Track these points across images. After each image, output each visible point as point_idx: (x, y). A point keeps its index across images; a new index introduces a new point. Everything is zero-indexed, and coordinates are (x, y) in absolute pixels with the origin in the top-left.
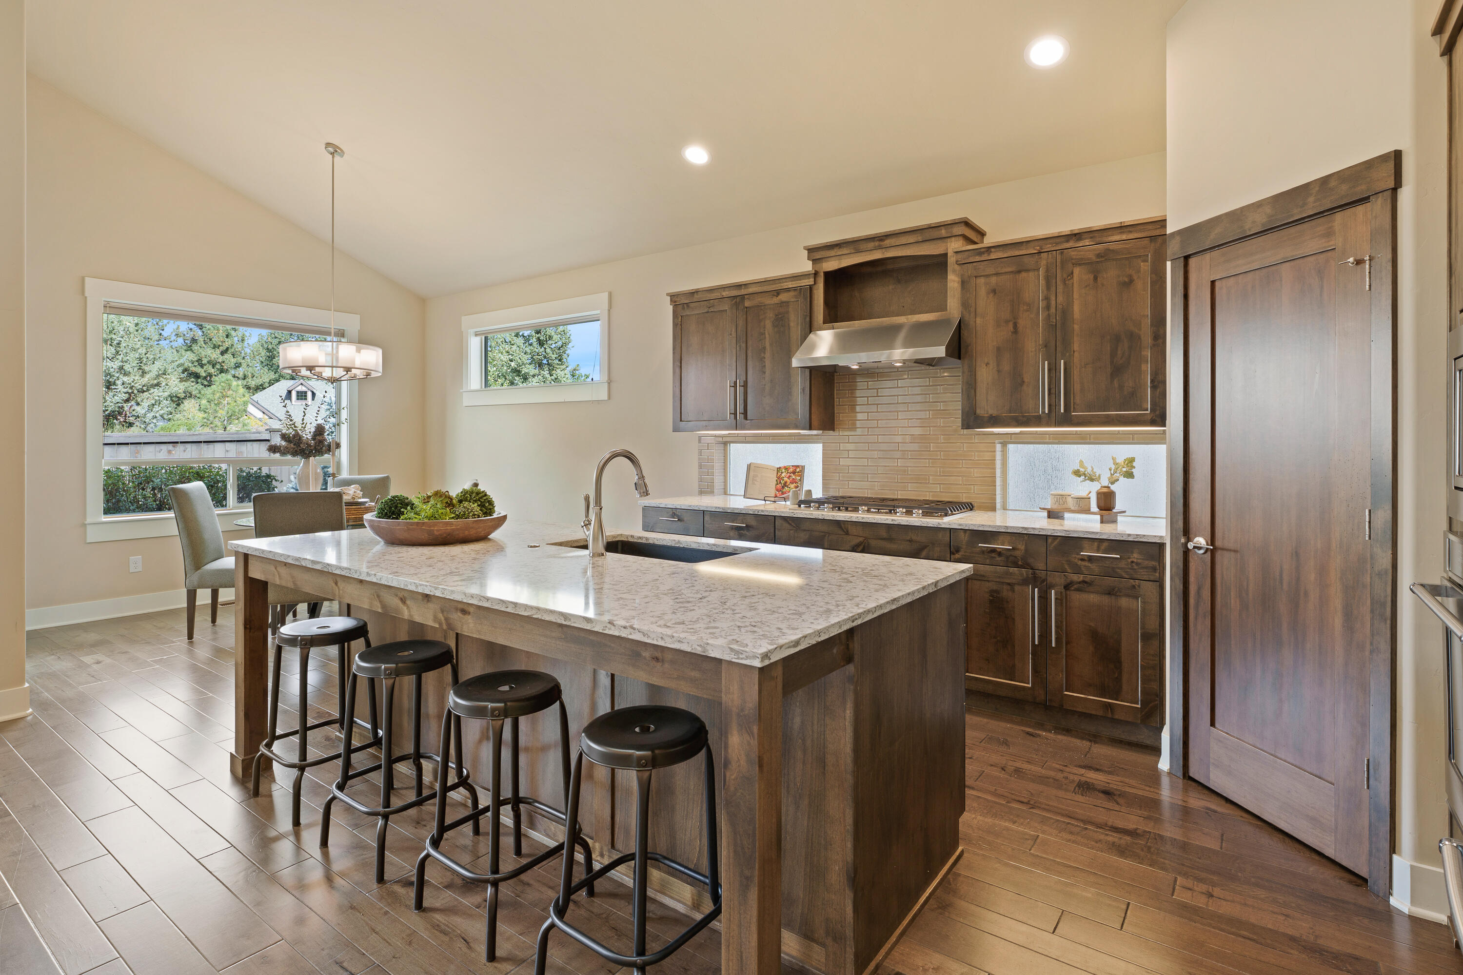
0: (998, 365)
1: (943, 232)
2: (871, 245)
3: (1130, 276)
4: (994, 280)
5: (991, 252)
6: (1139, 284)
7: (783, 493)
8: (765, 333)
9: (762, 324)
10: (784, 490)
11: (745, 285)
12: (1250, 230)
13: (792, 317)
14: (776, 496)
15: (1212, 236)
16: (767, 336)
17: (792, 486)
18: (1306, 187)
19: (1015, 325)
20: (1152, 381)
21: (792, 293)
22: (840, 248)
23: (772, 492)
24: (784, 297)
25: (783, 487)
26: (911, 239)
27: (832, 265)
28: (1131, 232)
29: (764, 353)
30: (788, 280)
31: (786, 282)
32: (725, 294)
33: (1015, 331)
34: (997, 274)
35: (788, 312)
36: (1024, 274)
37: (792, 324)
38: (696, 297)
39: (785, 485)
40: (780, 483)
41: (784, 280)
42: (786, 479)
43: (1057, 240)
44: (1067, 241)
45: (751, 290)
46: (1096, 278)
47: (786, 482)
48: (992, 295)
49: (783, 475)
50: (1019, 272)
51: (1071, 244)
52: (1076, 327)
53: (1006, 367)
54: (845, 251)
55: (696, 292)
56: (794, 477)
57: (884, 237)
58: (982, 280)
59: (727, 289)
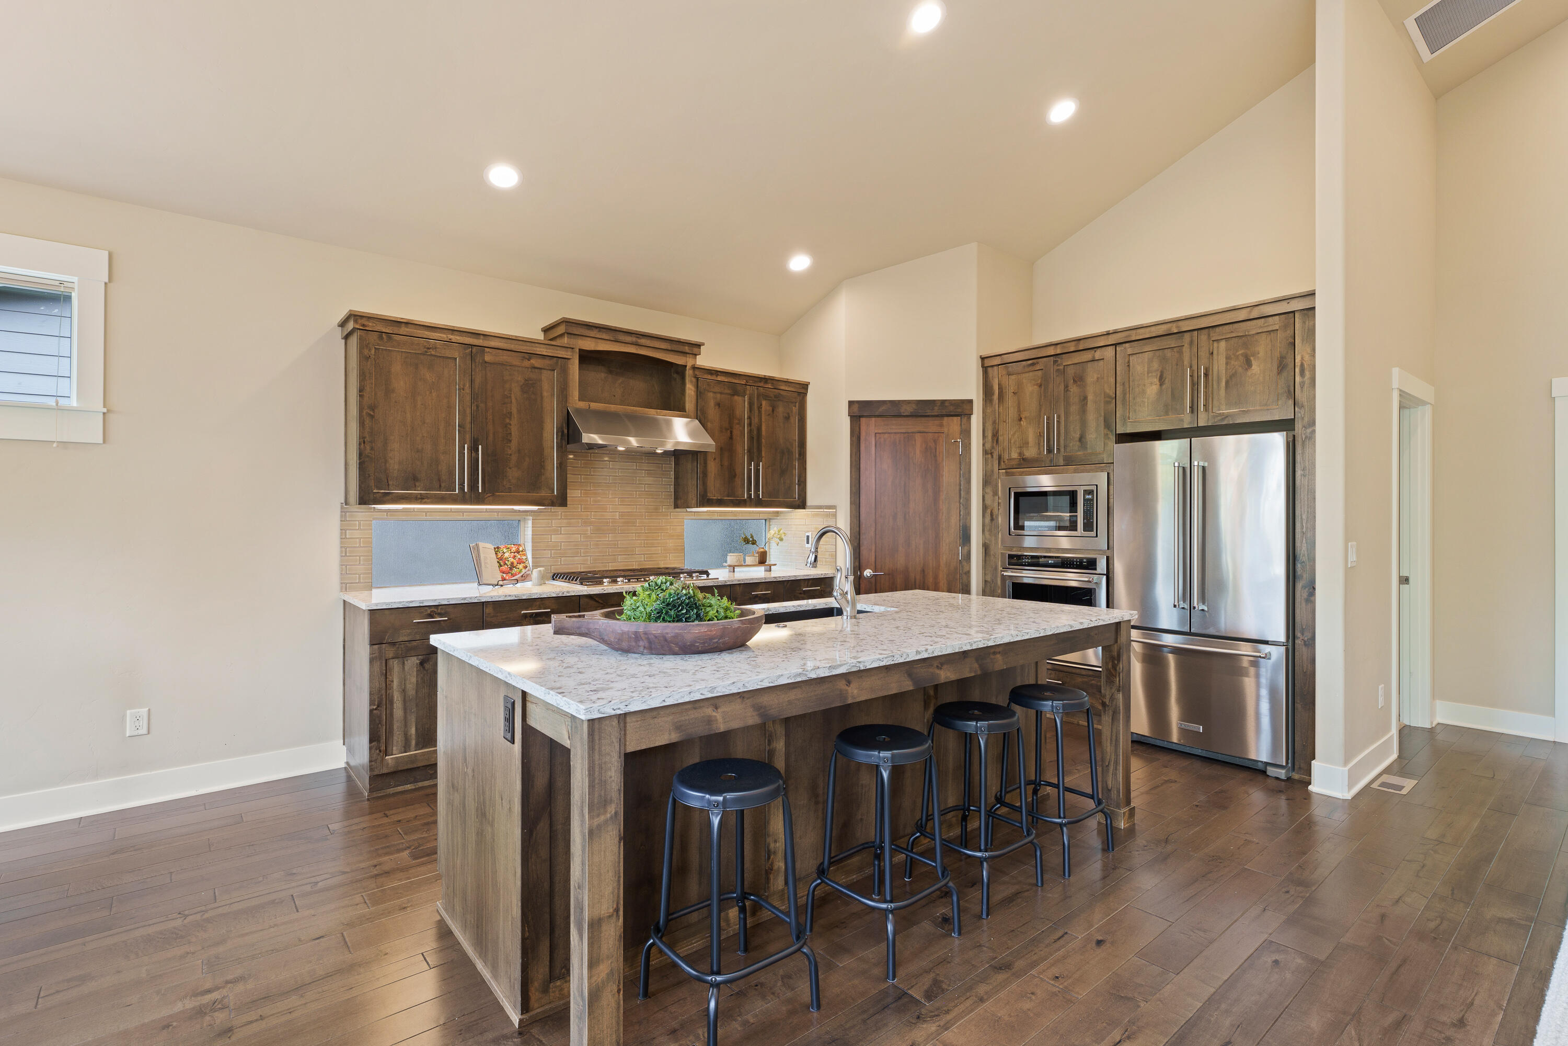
0: (721, 461)
1: (687, 349)
2: (629, 339)
3: (788, 414)
4: (718, 396)
5: (718, 375)
6: (792, 420)
7: (513, 575)
8: (510, 397)
9: (507, 386)
10: (513, 572)
11: (486, 336)
12: (903, 413)
13: (546, 386)
14: (504, 579)
15: (880, 410)
16: (514, 400)
17: (521, 566)
18: (934, 402)
19: (731, 432)
20: (798, 481)
21: (548, 362)
22: (599, 331)
23: (499, 576)
24: (535, 362)
25: (511, 569)
26: (663, 345)
27: (589, 345)
28: (789, 386)
29: (510, 419)
30: (542, 346)
31: (540, 348)
32: (455, 338)
33: (731, 438)
34: (721, 393)
35: (540, 380)
36: (736, 397)
37: (545, 394)
38: (404, 330)
39: (512, 566)
40: (505, 564)
41: (537, 345)
42: (512, 560)
43: (756, 379)
44: (760, 382)
45: (493, 343)
46: (773, 411)
47: (512, 563)
48: (717, 407)
49: (506, 555)
50: (734, 395)
51: (761, 384)
52: (763, 440)
53: (726, 463)
54: (604, 336)
55: (408, 323)
56: (519, 557)
57: (641, 337)
58: (711, 395)
59: (456, 333)
